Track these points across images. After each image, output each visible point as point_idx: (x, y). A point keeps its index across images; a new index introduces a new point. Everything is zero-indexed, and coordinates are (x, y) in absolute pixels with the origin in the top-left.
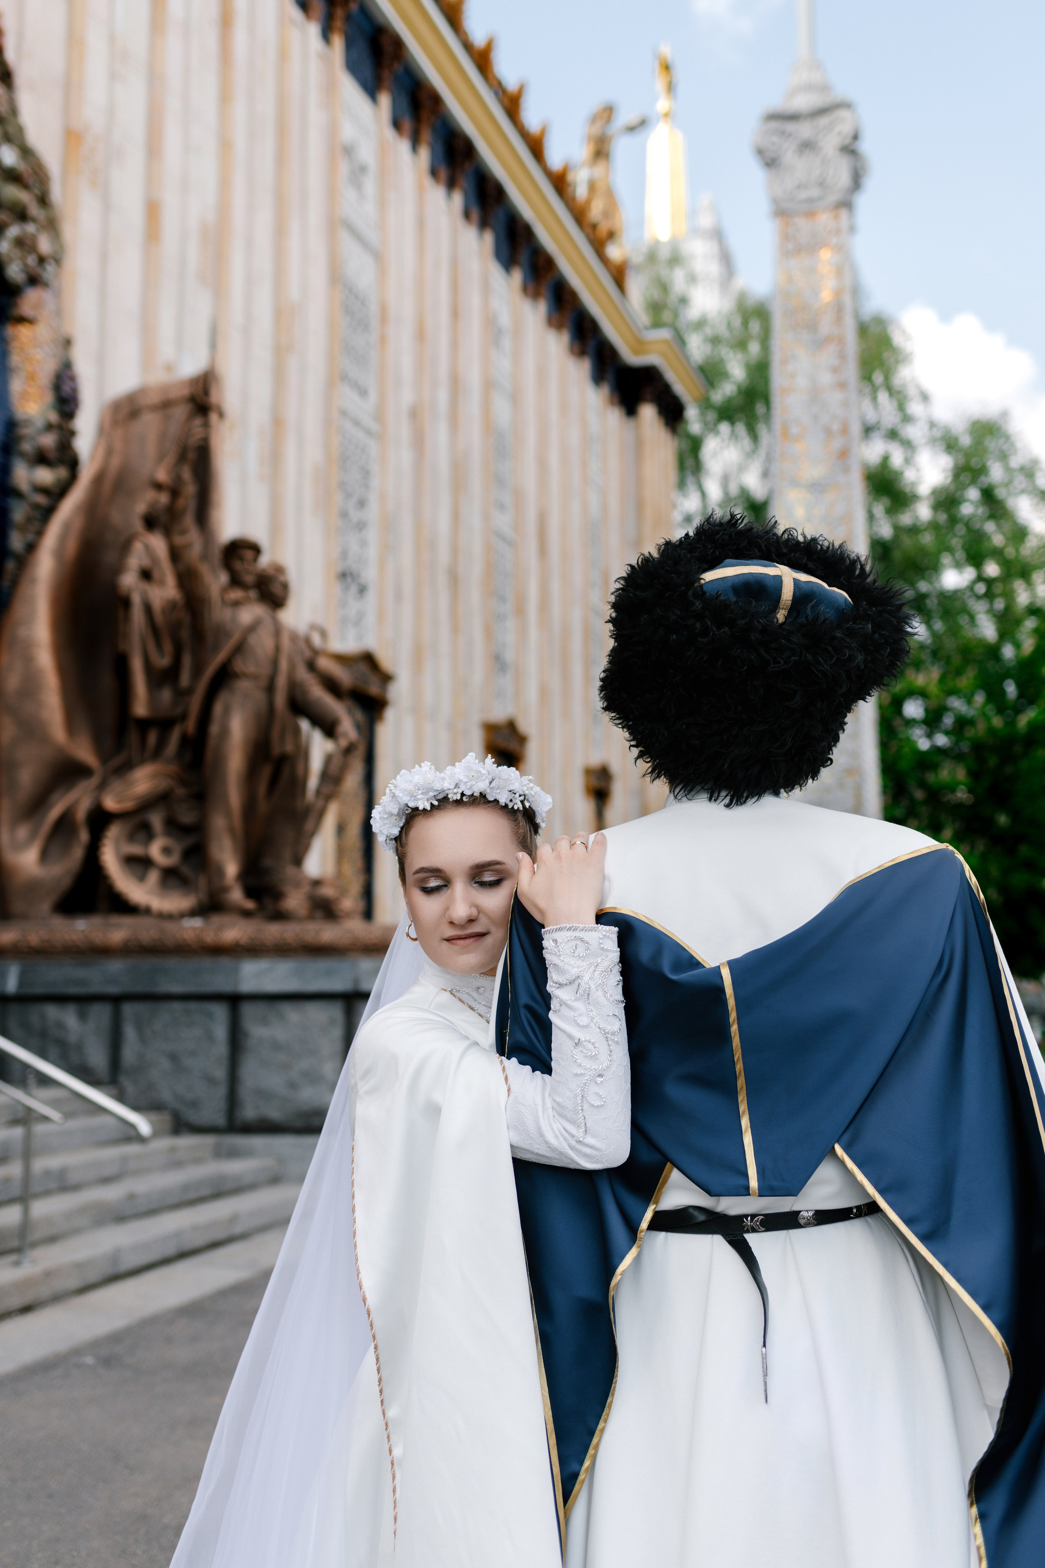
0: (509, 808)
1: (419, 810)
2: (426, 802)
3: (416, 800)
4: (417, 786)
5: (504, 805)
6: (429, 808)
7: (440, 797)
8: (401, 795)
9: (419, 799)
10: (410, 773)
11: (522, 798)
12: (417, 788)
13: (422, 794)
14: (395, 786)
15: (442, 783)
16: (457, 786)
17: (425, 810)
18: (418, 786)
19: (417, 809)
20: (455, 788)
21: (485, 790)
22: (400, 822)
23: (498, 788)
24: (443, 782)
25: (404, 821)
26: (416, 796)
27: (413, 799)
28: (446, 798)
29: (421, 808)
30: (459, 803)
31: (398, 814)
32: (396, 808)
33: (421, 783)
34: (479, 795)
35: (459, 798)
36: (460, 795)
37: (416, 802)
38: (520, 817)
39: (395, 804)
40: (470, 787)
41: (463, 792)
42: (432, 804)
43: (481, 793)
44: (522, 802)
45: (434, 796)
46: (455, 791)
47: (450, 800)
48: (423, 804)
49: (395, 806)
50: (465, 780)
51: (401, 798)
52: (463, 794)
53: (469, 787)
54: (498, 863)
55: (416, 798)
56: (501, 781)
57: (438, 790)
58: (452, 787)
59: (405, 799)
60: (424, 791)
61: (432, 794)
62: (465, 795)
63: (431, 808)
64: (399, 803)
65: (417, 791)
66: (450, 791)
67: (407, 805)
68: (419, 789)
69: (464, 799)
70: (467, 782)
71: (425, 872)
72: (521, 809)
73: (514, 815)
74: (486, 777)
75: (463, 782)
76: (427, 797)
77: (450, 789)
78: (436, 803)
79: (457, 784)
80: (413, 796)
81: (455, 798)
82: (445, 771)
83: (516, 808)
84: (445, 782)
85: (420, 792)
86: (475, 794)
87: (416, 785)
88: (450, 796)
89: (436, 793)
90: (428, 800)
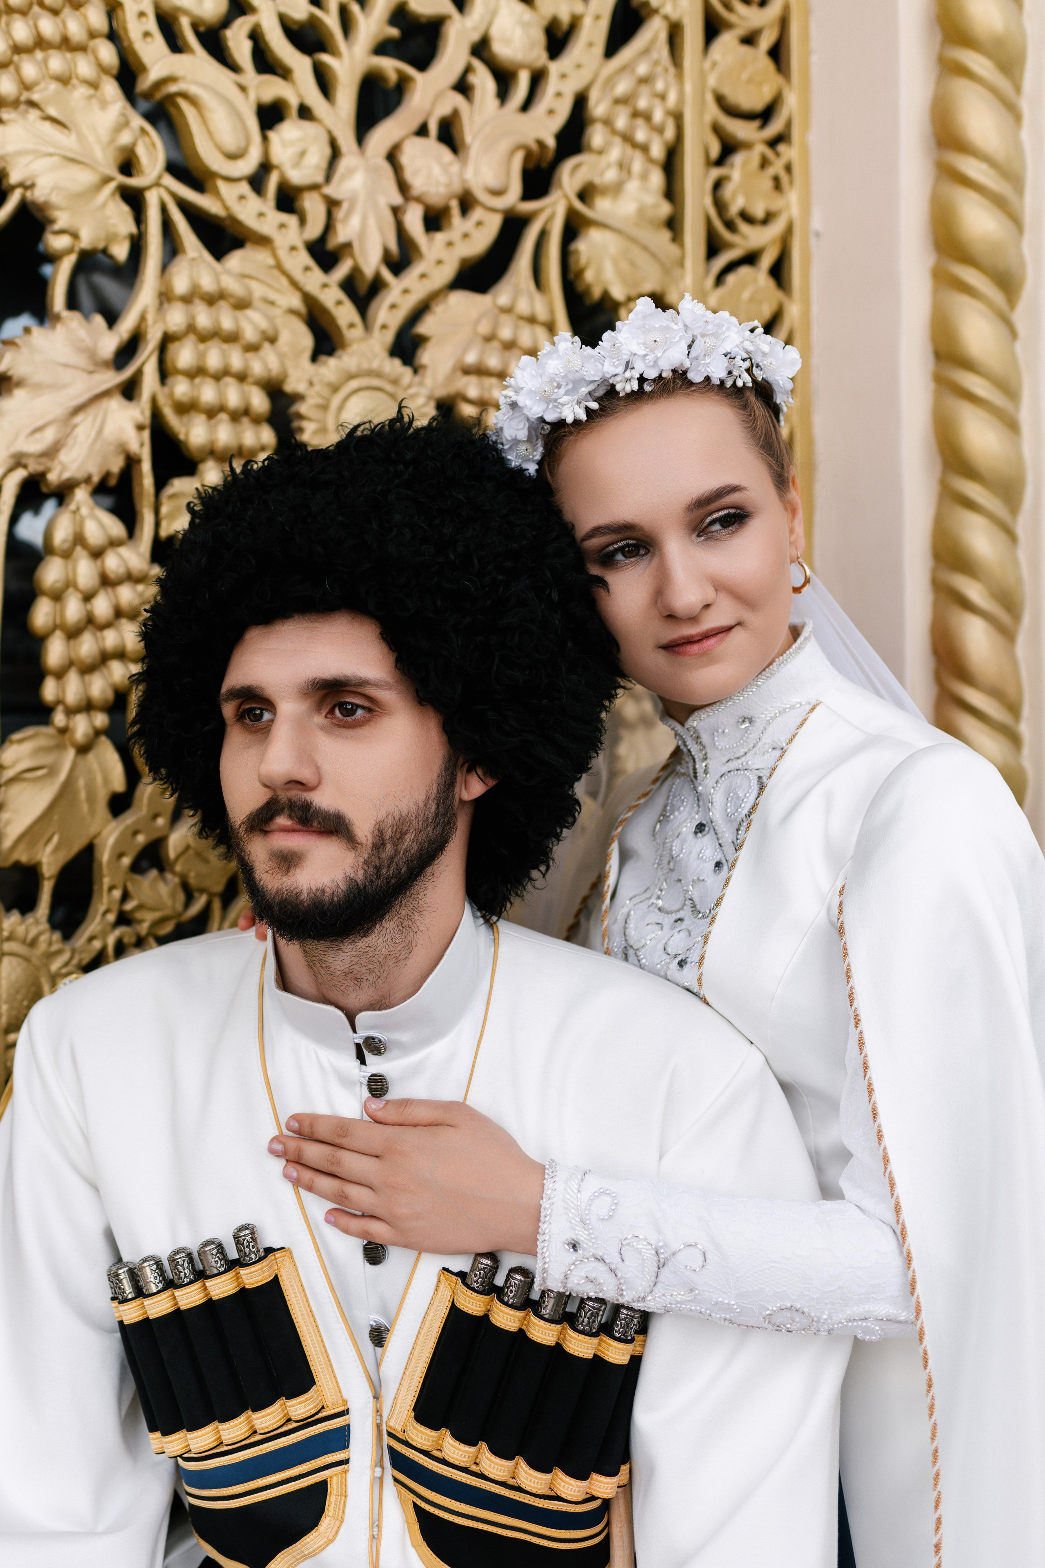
0: (726, 388)
1: (568, 425)
2: (576, 407)
3: (557, 407)
4: (554, 380)
5: (718, 383)
6: (583, 417)
7: (600, 392)
8: (528, 403)
9: (563, 405)
10: (538, 359)
11: (747, 364)
12: (555, 384)
13: (567, 393)
14: (517, 391)
15: (600, 366)
16: (628, 366)
17: (577, 422)
18: (557, 380)
19: (560, 424)
20: (625, 371)
21: (682, 364)
22: (535, 453)
23: (705, 355)
24: (603, 365)
25: (541, 449)
26: (556, 400)
27: (551, 406)
28: (612, 392)
29: (570, 420)
30: (638, 396)
31: (529, 440)
32: (523, 429)
33: (562, 374)
34: (671, 374)
35: (635, 386)
36: (637, 382)
37: (559, 410)
38: (752, 398)
39: (520, 422)
40: (654, 362)
41: (641, 375)
42: (588, 410)
43: (674, 371)
44: (749, 371)
45: (590, 393)
46: (628, 374)
47: (621, 395)
48: (572, 412)
49: (521, 426)
50: (641, 352)
51: (531, 409)
52: (642, 380)
53: (651, 364)
54: (735, 489)
55: (556, 404)
56: (707, 339)
57: (595, 381)
58: (620, 369)
59: (535, 409)
60: (570, 386)
61: (584, 390)
62: (647, 380)
63: (587, 416)
64: (528, 419)
65: (556, 390)
66: (618, 379)
67: (542, 420)
68: (559, 386)
69: (647, 388)
70: (647, 355)
71: (604, 534)
72: (750, 385)
73: (741, 396)
74: (681, 338)
75: (639, 355)
76: (576, 397)
77: (616, 375)
78: (594, 405)
79: (628, 363)
80: (549, 400)
81: (628, 389)
82: (600, 342)
83: (740, 383)
84: (606, 363)
85: (562, 391)
86: (664, 375)
87: (552, 380)
88: (618, 387)
89: (591, 387)
90: (579, 403)
